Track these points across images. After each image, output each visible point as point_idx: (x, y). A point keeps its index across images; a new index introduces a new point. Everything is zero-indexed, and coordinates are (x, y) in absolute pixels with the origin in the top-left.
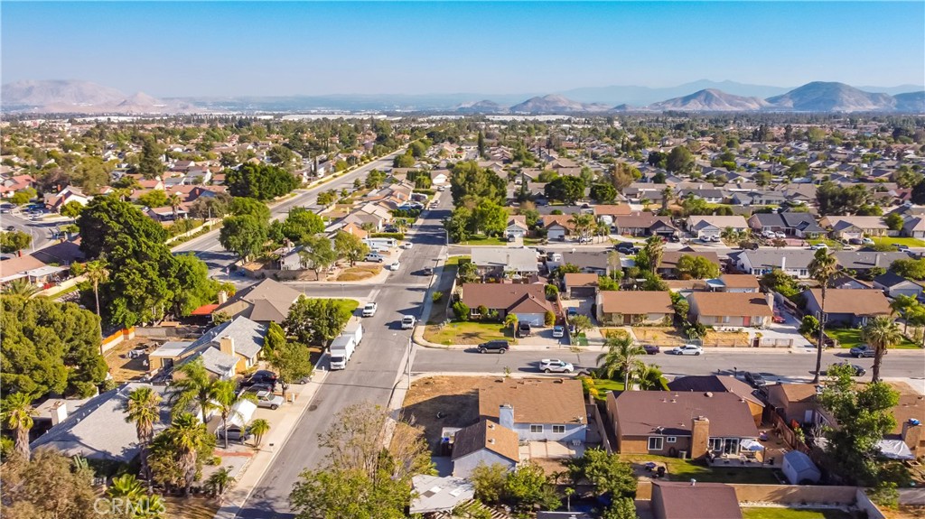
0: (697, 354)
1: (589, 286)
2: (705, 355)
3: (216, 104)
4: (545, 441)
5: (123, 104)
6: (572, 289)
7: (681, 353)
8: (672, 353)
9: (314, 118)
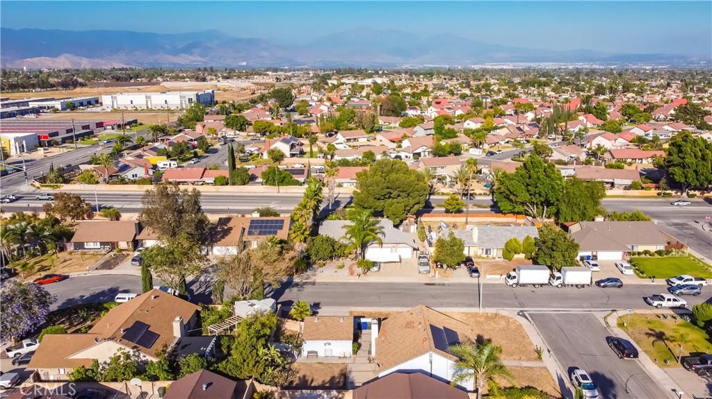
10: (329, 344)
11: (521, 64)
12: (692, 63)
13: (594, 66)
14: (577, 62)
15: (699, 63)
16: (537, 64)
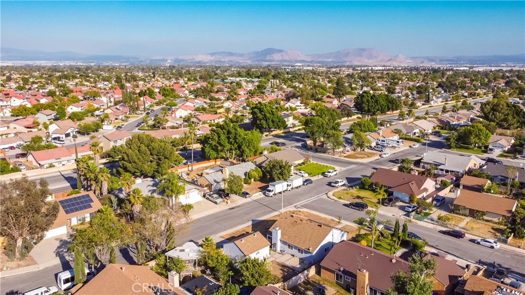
0: (492, 247)
1: (477, 187)
2: (498, 250)
3: (441, 61)
4: (293, 256)
5: (390, 60)
6: (463, 186)
7: (478, 243)
8: (473, 241)
9: (493, 69)
10: (259, 253)
11: (18, 62)
12: (142, 62)
13: (79, 64)
14: (64, 60)
15: (146, 62)
16: (33, 62)
